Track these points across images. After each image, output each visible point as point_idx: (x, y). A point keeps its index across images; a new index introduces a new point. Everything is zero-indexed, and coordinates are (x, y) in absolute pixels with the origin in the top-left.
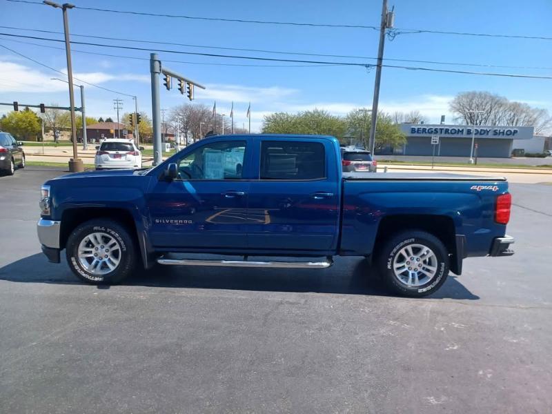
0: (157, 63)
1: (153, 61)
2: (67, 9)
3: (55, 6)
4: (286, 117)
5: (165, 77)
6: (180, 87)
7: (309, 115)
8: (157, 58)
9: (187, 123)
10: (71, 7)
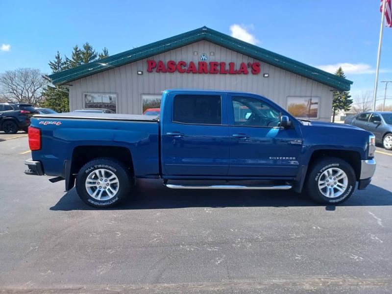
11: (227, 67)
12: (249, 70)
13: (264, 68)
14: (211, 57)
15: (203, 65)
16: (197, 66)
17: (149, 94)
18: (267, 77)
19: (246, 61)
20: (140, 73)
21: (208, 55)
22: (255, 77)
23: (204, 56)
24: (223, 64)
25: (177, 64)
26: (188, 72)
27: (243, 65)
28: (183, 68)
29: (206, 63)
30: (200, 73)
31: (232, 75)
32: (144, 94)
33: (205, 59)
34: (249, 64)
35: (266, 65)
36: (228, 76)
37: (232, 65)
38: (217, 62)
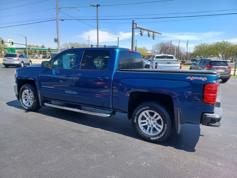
0: (135, 24)
1: (133, 23)
2: (98, 7)
3: (94, 6)
4: (206, 45)
5: (141, 30)
6: (148, 34)
7: (219, 44)
8: (135, 22)
9: (161, 50)
10: (99, 6)
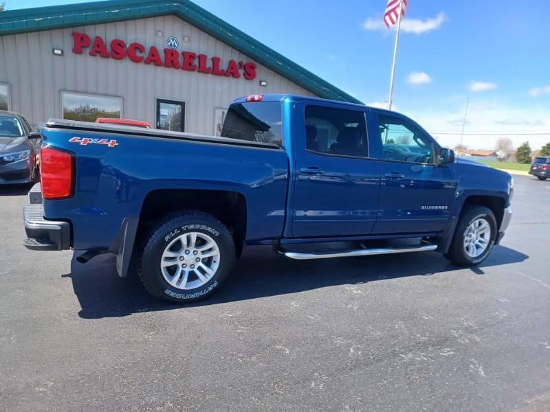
11: (209, 64)
12: (241, 72)
13: (261, 72)
14: (184, 44)
15: (172, 54)
16: (162, 55)
17: (76, 92)
18: (265, 86)
19: (238, 58)
20: (59, 52)
21: (180, 41)
22: (248, 83)
23: (173, 40)
24: (202, 58)
25: (128, 46)
26: (147, 62)
27: (232, 63)
28: (139, 54)
29: (176, 52)
30: (166, 65)
31: (216, 77)
32: (66, 90)
33: (175, 46)
34: (240, 64)
35: (263, 67)
36: (210, 76)
37: (216, 61)
38: (194, 54)
